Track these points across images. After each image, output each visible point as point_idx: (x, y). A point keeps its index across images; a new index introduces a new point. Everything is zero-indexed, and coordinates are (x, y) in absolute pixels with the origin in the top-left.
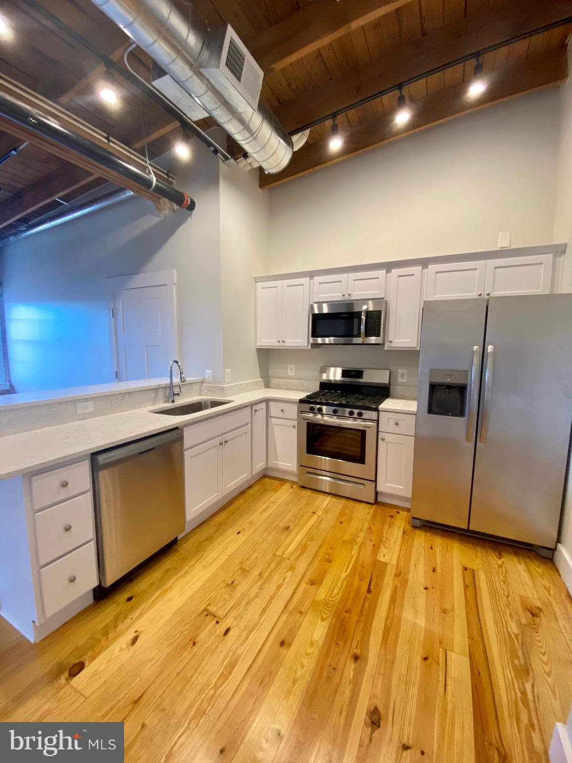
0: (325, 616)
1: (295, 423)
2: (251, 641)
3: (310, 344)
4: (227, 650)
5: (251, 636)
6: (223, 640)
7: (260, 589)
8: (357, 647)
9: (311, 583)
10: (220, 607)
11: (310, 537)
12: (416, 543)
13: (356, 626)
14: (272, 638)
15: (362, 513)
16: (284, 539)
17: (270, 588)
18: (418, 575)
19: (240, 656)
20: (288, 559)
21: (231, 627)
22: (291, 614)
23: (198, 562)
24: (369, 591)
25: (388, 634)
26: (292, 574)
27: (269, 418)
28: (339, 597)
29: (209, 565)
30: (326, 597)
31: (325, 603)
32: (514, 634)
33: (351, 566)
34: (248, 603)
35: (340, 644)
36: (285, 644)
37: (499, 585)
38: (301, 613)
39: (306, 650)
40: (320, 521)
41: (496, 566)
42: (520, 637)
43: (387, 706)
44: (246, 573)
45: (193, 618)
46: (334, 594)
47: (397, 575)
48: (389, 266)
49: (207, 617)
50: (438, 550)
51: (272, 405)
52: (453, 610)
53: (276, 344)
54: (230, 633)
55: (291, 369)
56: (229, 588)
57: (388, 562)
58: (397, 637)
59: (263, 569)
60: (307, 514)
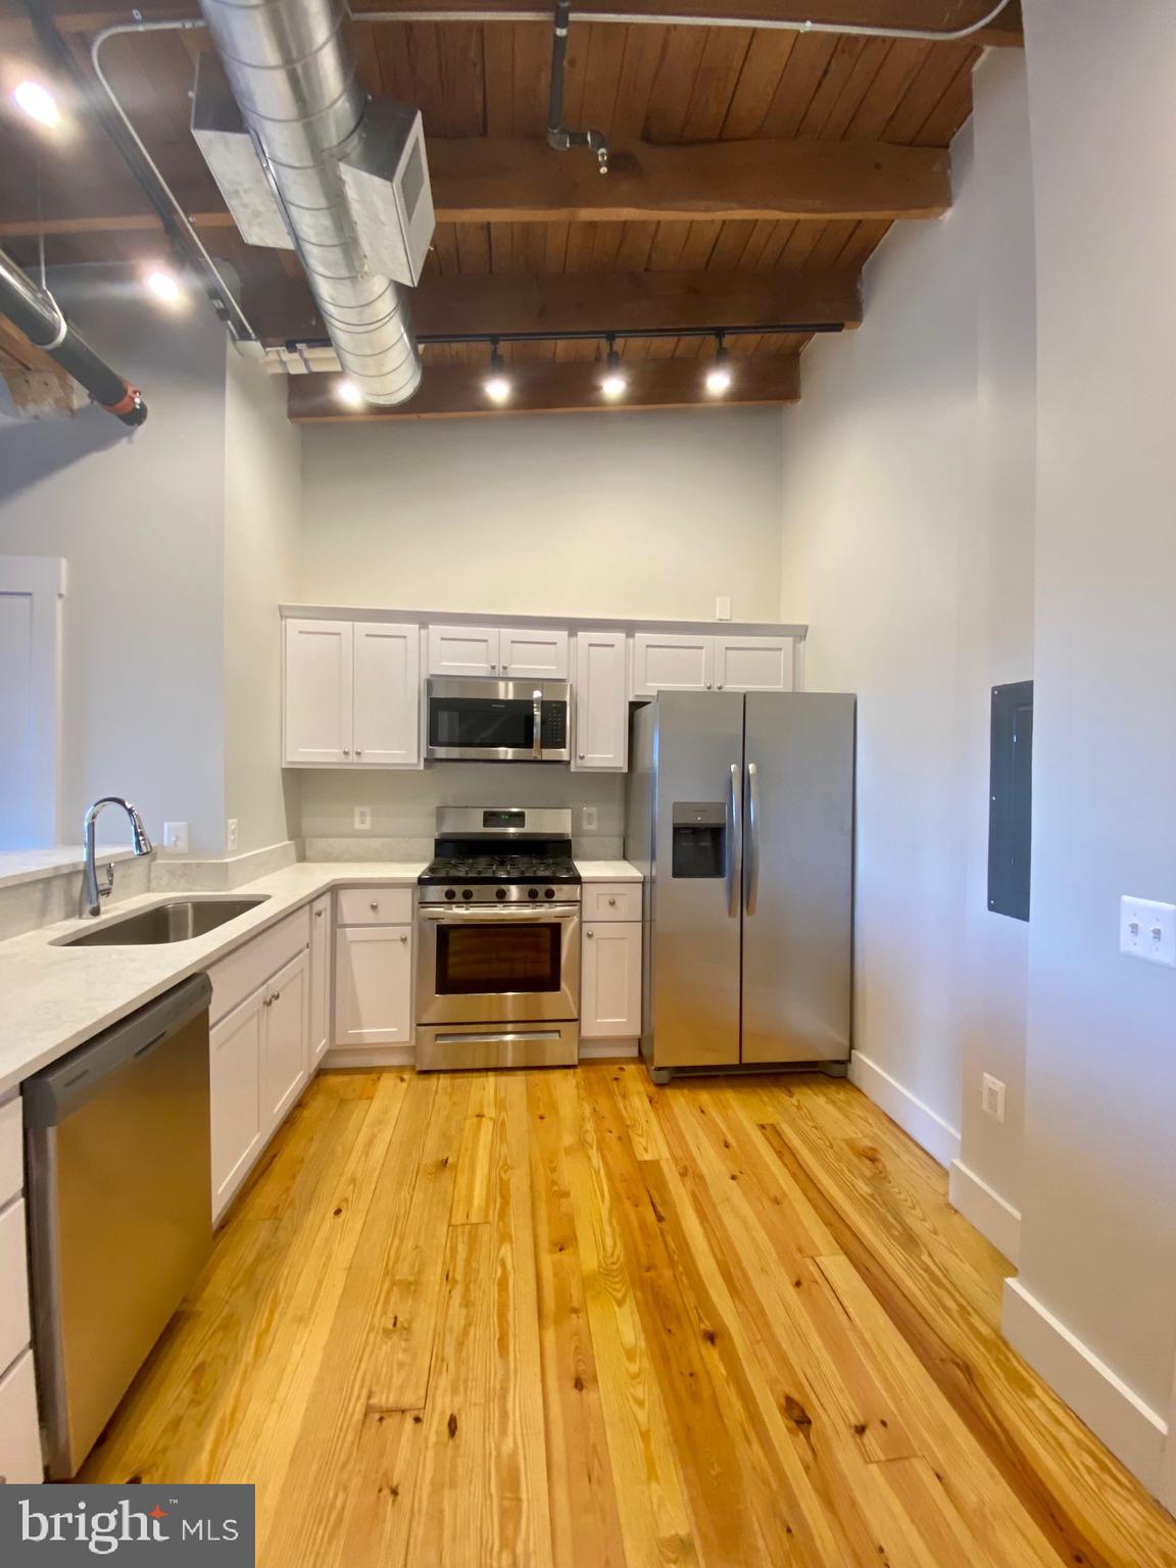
0: (619, 1295)
1: (407, 931)
2: (517, 1414)
3: (422, 760)
4: (480, 1461)
5: (510, 1405)
6: (457, 1448)
7: (467, 1306)
8: (701, 1320)
9: (557, 1248)
10: (402, 1387)
11: (501, 1164)
12: (676, 1110)
13: (678, 1286)
14: (552, 1385)
15: (565, 1087)
16: (451, 1187)
17: (487, 1295)
18: (711, 1162)
19: (513, 1456)
20: (486, 1223)
21: (456, 1413)
22: (559, 1322)
23: (276, 1316)
24: (660, 1219)
25: (730, 1274)
26: (512, 1248)
27: (338, 930)
28: (619, 1251)
29: (311, 1310)
30: (600, 1262)
31: (606, 1273)
32: (869, 1195)
33: (606, 1188)
34: (460, 1344)
35: (673, 1328)
36: (584, 1383)
37: (813, 1134)
38: (575, 1311)
39: (627, 1371)
40: (500, 1128)
41: (795, 1109)
42: (877, 1196)
43: (798, 1385)
44: (413, 1288)
45: (353, 1443)
46: (609, 1250)
47: (683, 1174)
48: (573, 626)
49: (384, 1422)
50: (712, 1111)
51: (346, 897)
52: (785, 1195)
53: (343, 758)
54: (462, 1425)
55: (363, 814)
56: (395, 1337)
57: (657, 1158)
58: (742, 1269)
59: (444, 1263)
60: (468, 1123)
